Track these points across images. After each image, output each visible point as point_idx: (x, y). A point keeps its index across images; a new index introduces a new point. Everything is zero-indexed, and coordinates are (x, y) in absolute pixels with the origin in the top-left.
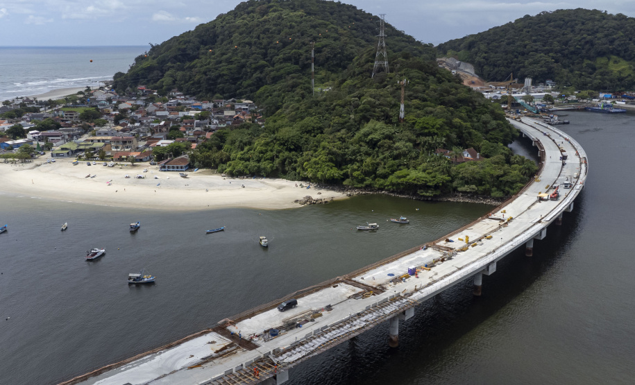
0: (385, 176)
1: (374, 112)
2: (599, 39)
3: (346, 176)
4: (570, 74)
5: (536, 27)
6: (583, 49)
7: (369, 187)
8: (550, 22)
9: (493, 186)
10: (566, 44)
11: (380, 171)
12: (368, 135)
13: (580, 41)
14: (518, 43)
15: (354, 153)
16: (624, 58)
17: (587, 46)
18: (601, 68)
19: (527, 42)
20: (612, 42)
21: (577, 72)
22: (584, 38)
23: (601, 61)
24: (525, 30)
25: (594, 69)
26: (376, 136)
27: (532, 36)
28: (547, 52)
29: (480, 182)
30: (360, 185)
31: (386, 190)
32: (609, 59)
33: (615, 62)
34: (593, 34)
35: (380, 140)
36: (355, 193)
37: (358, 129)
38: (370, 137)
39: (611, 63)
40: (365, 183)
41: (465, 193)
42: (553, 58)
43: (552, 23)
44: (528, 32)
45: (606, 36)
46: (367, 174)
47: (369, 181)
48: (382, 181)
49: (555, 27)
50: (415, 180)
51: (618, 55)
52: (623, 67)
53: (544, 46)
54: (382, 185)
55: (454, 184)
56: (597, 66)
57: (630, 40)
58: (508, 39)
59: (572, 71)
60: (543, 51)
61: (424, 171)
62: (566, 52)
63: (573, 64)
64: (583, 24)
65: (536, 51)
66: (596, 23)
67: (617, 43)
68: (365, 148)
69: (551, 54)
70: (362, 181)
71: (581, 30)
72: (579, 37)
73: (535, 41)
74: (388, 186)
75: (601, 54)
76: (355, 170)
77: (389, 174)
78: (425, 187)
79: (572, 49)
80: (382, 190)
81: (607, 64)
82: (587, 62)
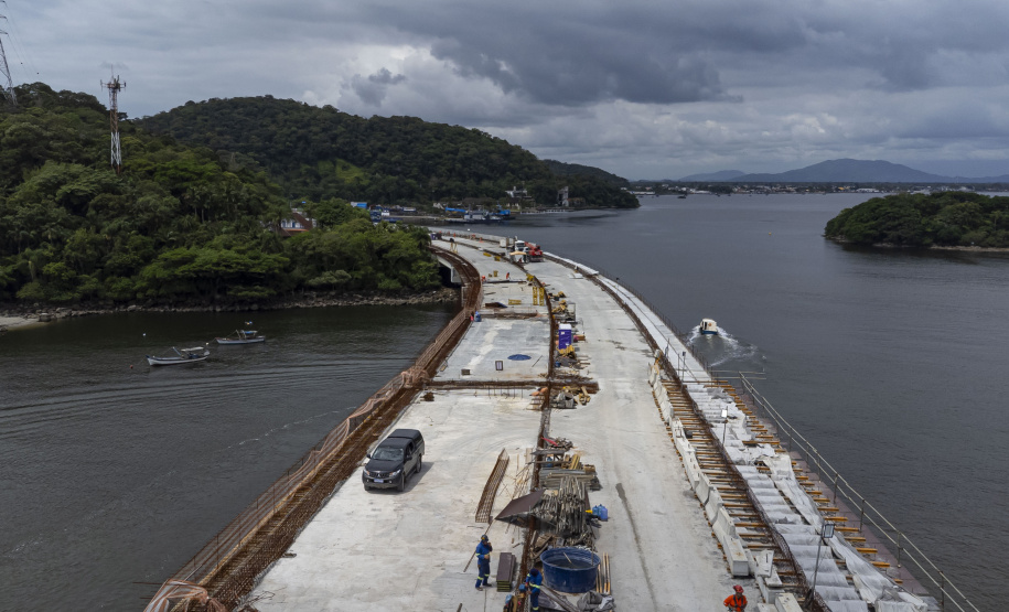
0: (129, 271)
1: (49, 148)
2: (316, 134)
3: (21, 277)
4: (287, 184)
5: (216, 114)
6: (296, 148)
7: (90, 298)
8: (236, 107)
10: (270, 138)
11: (115, 258)
12: (60, 184)
13: (289, 136)
14: (195, 136)
15: (31, 222)
16: (353, 162)
17: (301, 144)
18: (326, 175)
19: (209, 134)
20: (334, 139)
21: (295, 181)
22: (294, 132)
23: (324, 167)
24: (199, 118)
25: (318, 178)
26: (81, 186)
27: (213, 126)
28: (245, 150)
30: (66, 297)
31: (138, 302)
32: (335, 163)
33: (344, 168)
34: (303, 127)
35: (92, 196)
36: (60, 314)
37: (19, 180)
38: (64, 188)
39: (339, 169)
40: (81, 288)
41: (324, 289)
42: (255, 159)
43: (241, 110)
44: (206, 120)
45: (324, 130)
46: (79, 266)
47: (90, 283)
48: (125, 282)
49: (247, 115)
50: (218, 264)
51: (345, 158)
52: (356, 175)
53: (237, 141)
54: (124, 290)
55: (297, 272)
56: (321, 173)
57: (357, 137)
58: (176, 129)
59: (288, 179)
60: (237, 149)
61: (228, 248)
62: (272, 151)
63: (286, 169)
64: (286, 113)
65: (227, 147)
66: (303, 113)
67: (340, 140)
68: (59, 213)
69: (251, 154)
70: (74, 283)
71: (286, 121)
72: (285, 130)
73: (221, 134)
74: (143, 290)
75: (323, 156)
76: (48, 260)
77: (140, 265)
78: (246, 278)
79: (280, 147)
80: (126, 303)
81: (333, 171)
82: (304, 167)
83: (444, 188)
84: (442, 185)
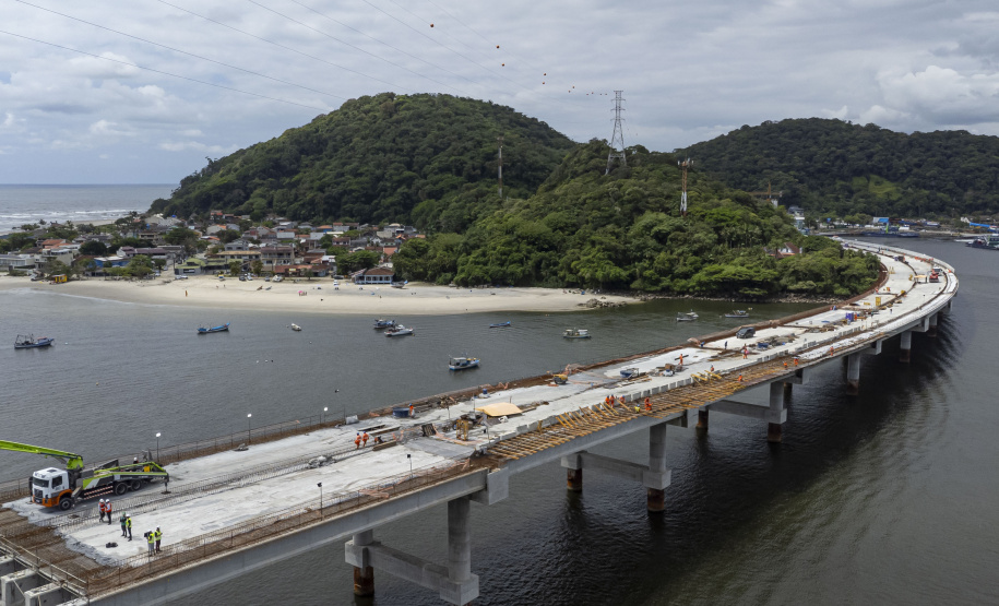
0: (686, 276)
1: (647, 202)
2: (853, 153)
3: (633, 277)
4: (821, 199)
5: (766, 138)
6: (833, 166)
7: (666, 290)
8: (783, 132)
9: (836, 282)
10: (810, 159)
11: (680, 269)
12: (652, 227)
13: (828, 155)
14: (746, 158)
15: (640, 248)
16: (887, 178)
17: (838, 162)
18: (860, 190)
19: (757, 156)
20: (870, 157)
21: (829, 195)
22: (833, 152)
23: (858, 182)
24: (751, 141)
25: (851, 192)
26: (664, 227)
27: (762, 149)
28: (787, 170)
29: (817, 277)
30: (653, 289)
31: (690, 294)
32: (868, 179)
33: (878, 183)
34: (843, 147)
35: (669, 233)
36: (650, 297)
37: (631, 223)
38: (656, 229)
39: (872, 184)
40: (661, 284)
41: (799, 292)
42: (795, 177)
43: (787, 133)
44: (756, 144)
45: (861, 149)
46: (663, 273)
47: (666, 282)
48: (683, 282)
49: (793, 138)
50: (735, 275)
51: (880, 174)
52: (888, 190)
53: (780, 162)
54: (683, 287)
55: (783, 281)
56: (854, 188)
57: (893, 155)
58: (730, 153)
59: (822, 194)
60: (780, 168)
61: (742, 265)
62: (811, 169)
63: (822, 185)
64: (828, 134)
65: (771, 168)
66: (844, 133)
67: (876, 158)
68: (652, 242)
69: (792, 173)
70: (657, 282)
71: (826, 142)
72: (826, 151)
73: (768, 156)
74: (693, 287)
75: (858, 173)
76: (646, 269)
77: (693, 273)
78: (750, 283)
79: (819, 166)
80: (683, 293)
81: (867, 186)
82: (840, 183)
83: (980, 201)
84: (978, 198)
